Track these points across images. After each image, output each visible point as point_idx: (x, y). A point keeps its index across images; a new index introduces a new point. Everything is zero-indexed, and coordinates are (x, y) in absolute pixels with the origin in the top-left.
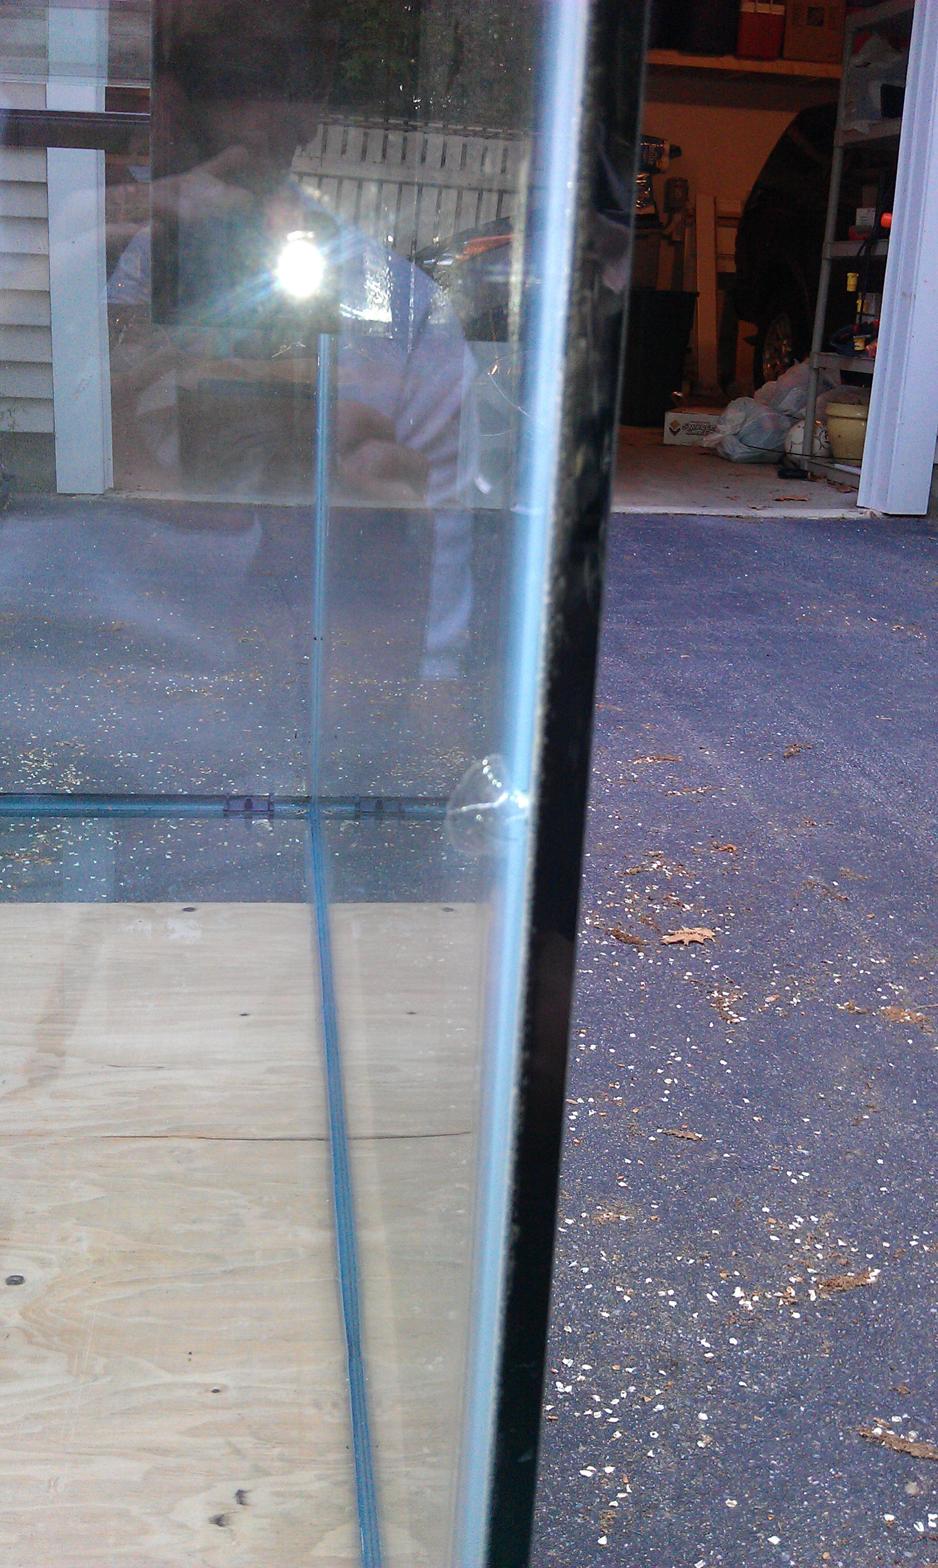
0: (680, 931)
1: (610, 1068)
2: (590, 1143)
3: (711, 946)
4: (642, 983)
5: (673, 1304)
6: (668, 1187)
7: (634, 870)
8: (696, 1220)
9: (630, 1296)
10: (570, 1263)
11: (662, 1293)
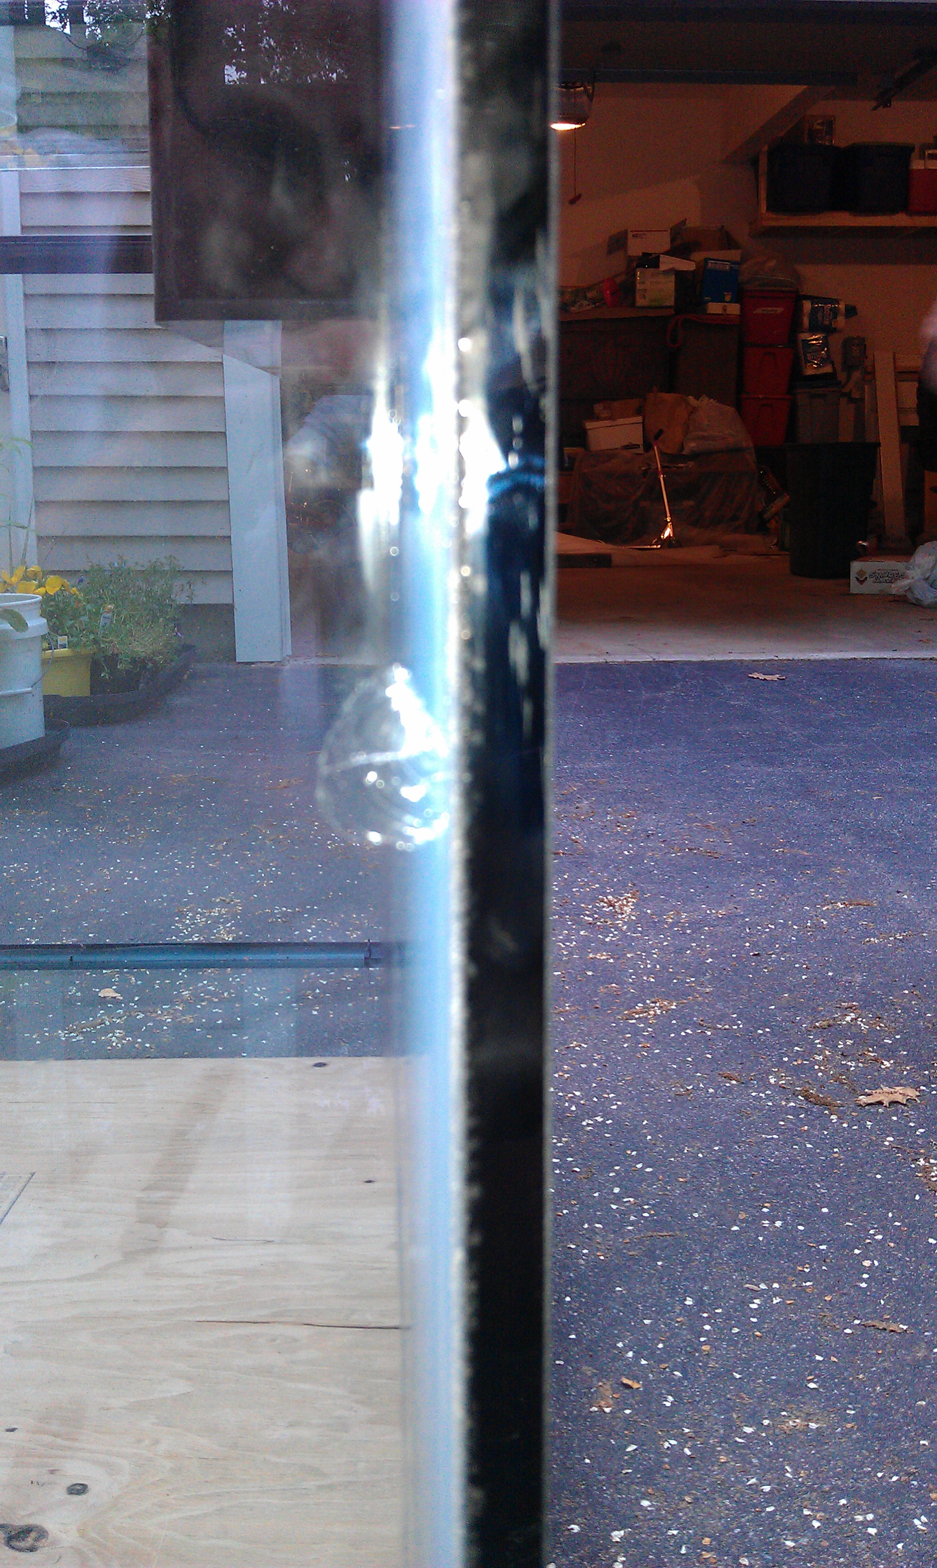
0: (878, 1091)
1: (799, 1248)
2: (774, 1337)
3: (916, 1107)
4: (836, 1150)
5: (872, 1531)
6: (867, 1389)
7: (824, 1023)
8: (900, 1429)
9: (819, 1520)
10: (748, 1479)
11: (860, 1518)
